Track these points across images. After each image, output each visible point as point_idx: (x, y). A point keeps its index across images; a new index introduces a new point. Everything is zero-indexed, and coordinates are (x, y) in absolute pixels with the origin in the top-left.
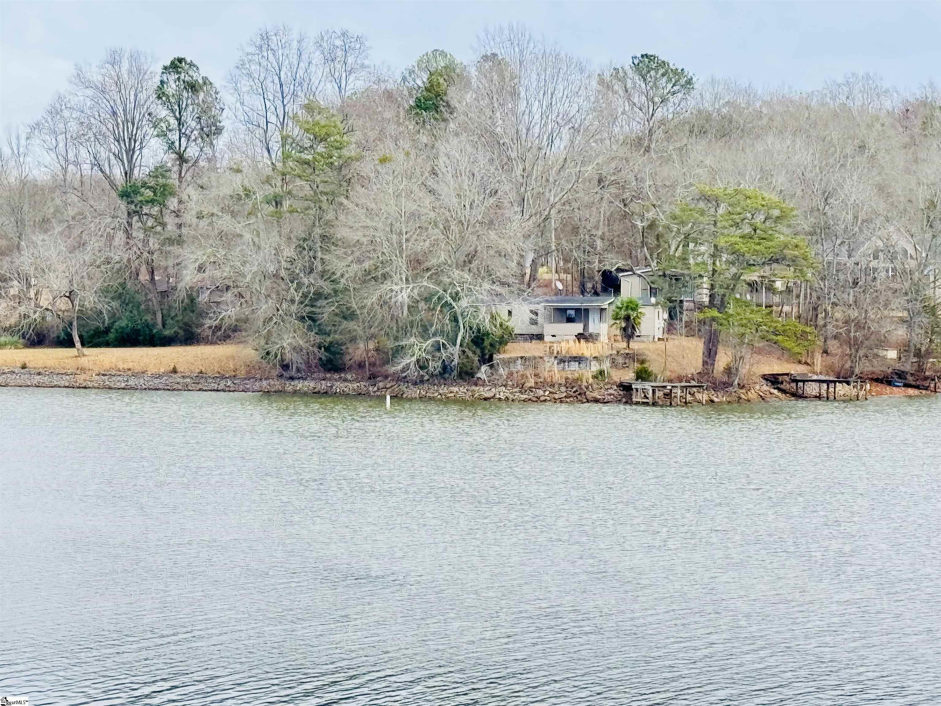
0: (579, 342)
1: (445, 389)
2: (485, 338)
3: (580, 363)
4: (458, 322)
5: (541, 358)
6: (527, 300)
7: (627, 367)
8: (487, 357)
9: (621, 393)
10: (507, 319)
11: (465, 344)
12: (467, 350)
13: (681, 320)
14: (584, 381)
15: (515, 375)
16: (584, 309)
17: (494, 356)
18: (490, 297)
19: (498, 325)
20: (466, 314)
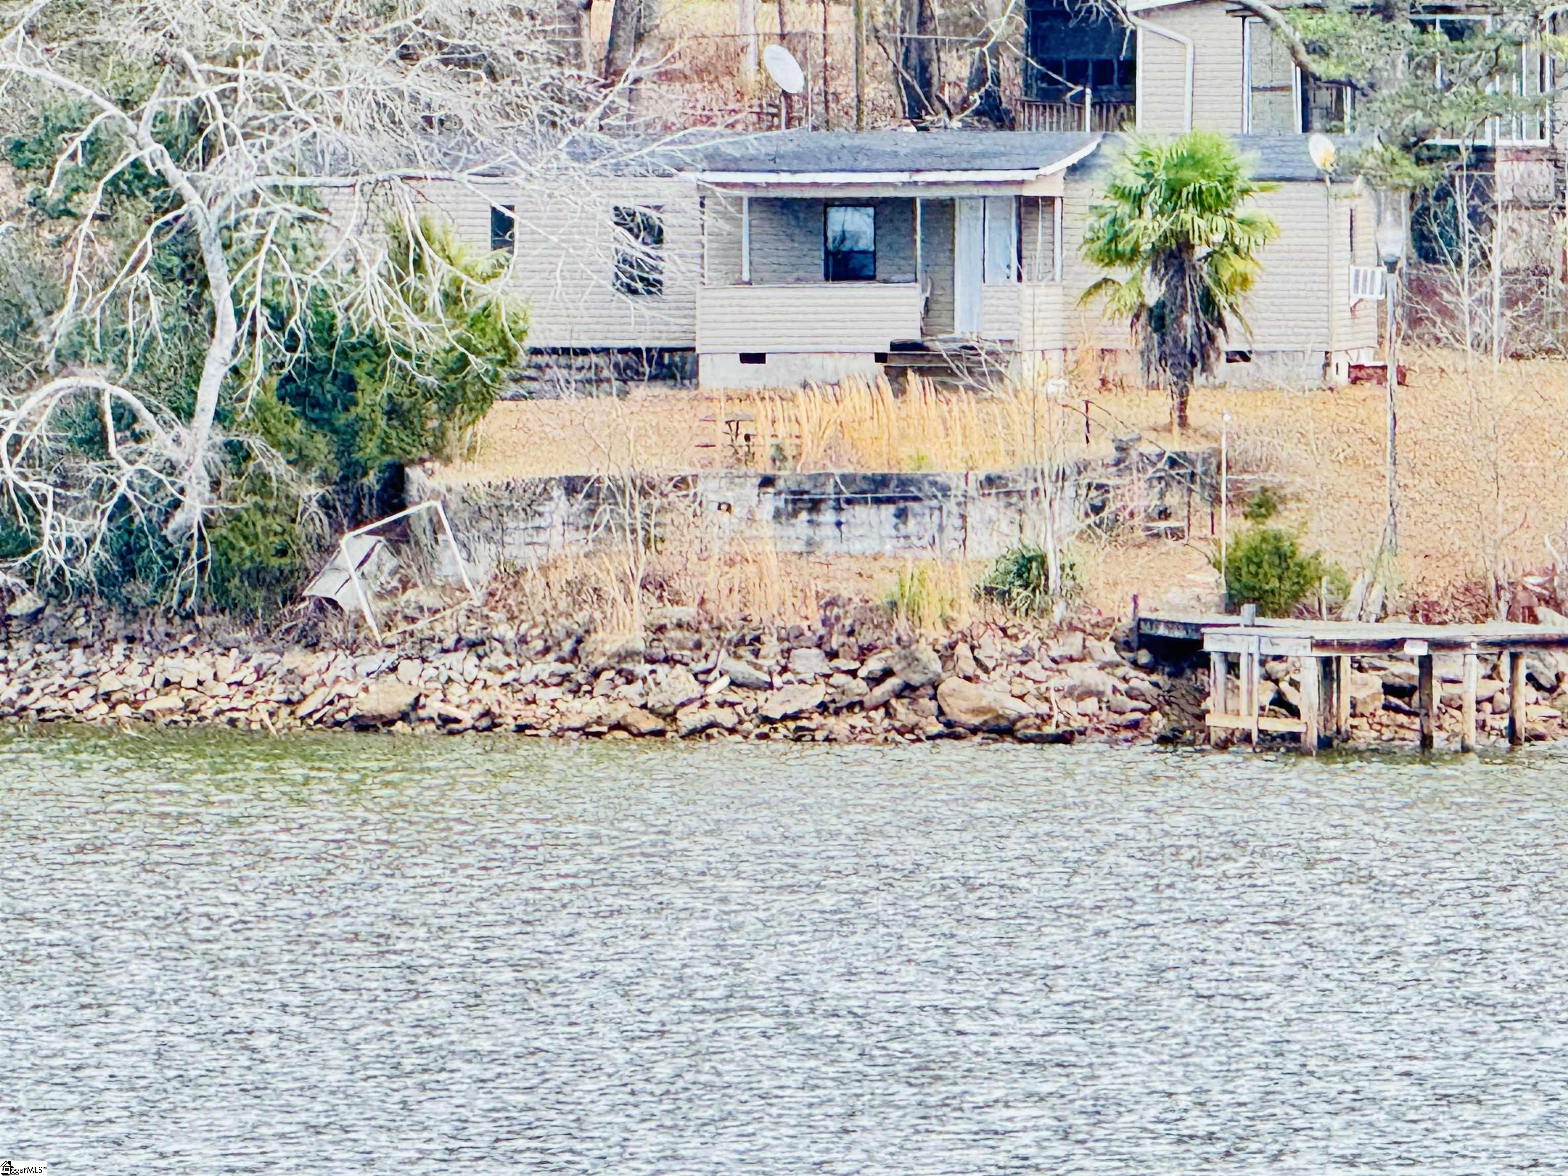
0: (900, 391)
1: (134, 668)
2: (359, 373)
3: (902, 515)
4: (205, 283)
5: (681, 483)
6: (597, 152)
7: (1176, 534)
8: (371, 480)
9: (1141, 682)
10: (484, 266)
11: (245, 410)
12: (256, 443)
13: (1482, 261)
14: (931, 612)
15: (532, 583)
16: (928, 204)
17: (414, 474)
18: (385, 139)
19: (434, 298)
20: (249, 233)
